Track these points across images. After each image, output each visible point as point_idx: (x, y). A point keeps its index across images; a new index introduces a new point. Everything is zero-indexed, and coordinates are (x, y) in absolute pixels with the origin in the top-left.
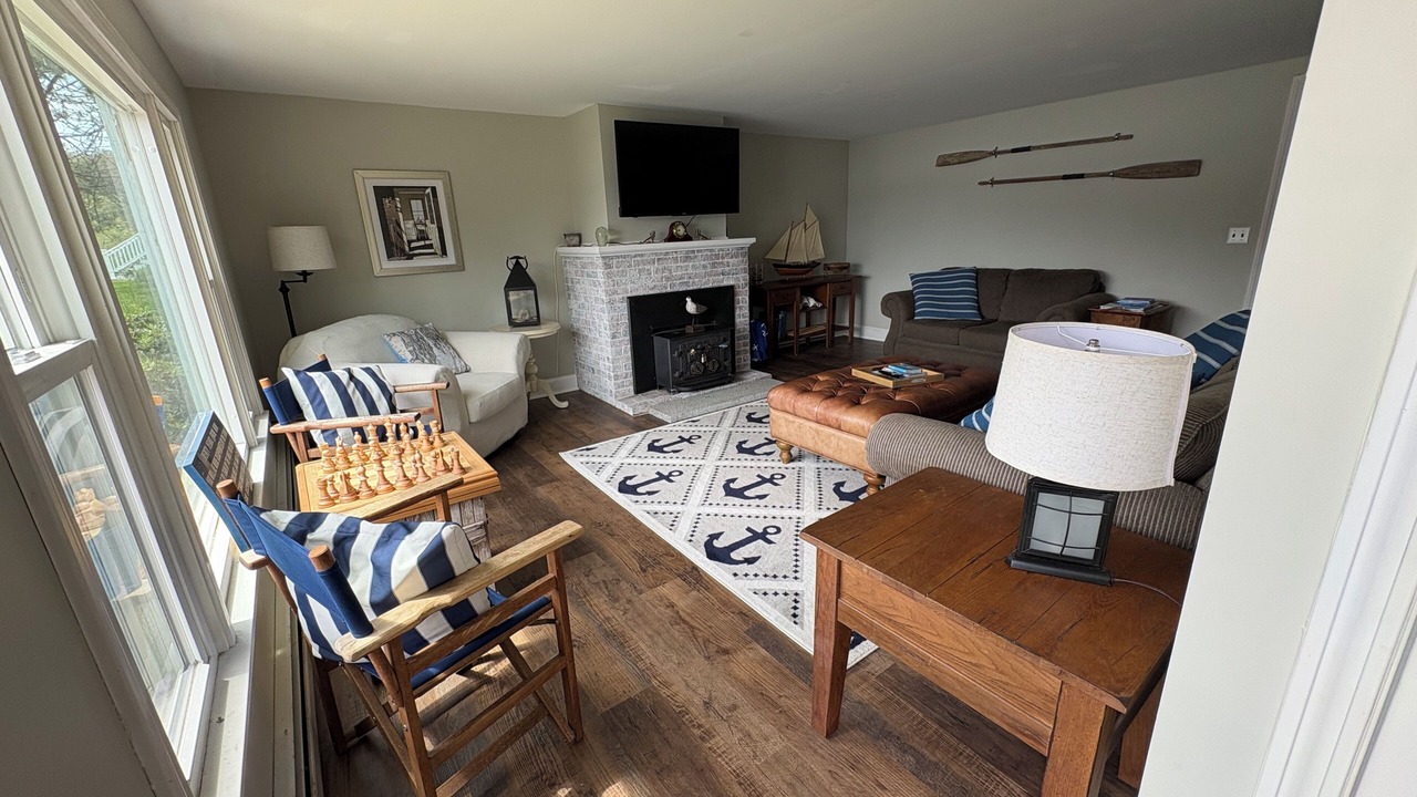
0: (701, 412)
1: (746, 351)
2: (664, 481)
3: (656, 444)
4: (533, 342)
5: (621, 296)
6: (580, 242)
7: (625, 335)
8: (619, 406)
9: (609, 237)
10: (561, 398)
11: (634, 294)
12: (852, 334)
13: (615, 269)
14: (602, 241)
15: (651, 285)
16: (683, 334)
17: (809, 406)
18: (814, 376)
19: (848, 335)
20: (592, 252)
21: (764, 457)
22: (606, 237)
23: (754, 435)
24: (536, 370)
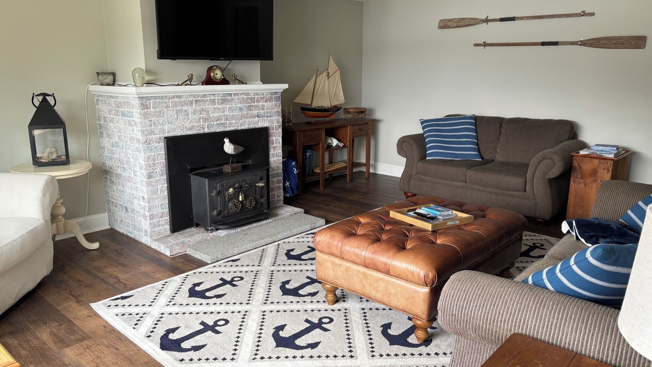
0: (241, 250)
1: (279, 187)
2: (209, 333)
3: (197, 288)
4: (62, 183)
5: (158, 136)
6: (114, 81)
7: (162, 175)
8: (154, 246)
9: (147, 78)
10: (90, 237)
11: (172, 134)
12: (368, 170)
13: (152, 109)
14: (139, 82)
15: (188, 125)
16: (221, 173)
17: (357, 251)
18: (355, 218)
19: (365, 170)
20: (128, 92)
21: (308, 299)
22: (143, 78)
23: (297, 274)
24: (63, 210)
